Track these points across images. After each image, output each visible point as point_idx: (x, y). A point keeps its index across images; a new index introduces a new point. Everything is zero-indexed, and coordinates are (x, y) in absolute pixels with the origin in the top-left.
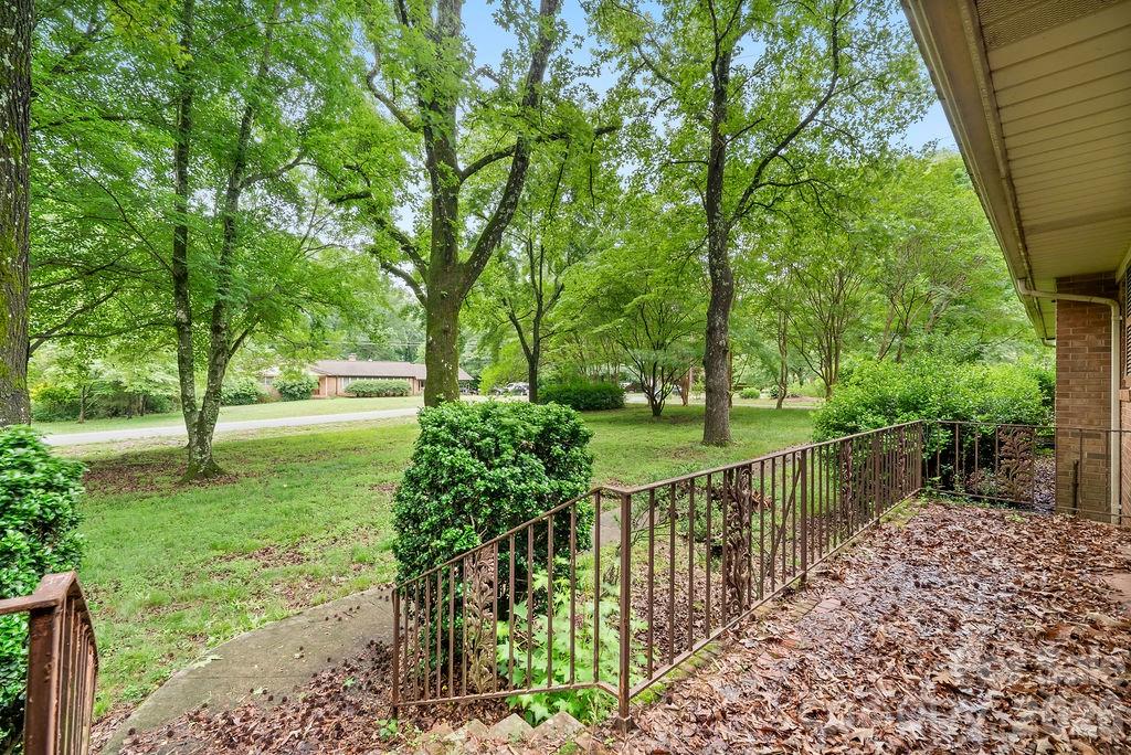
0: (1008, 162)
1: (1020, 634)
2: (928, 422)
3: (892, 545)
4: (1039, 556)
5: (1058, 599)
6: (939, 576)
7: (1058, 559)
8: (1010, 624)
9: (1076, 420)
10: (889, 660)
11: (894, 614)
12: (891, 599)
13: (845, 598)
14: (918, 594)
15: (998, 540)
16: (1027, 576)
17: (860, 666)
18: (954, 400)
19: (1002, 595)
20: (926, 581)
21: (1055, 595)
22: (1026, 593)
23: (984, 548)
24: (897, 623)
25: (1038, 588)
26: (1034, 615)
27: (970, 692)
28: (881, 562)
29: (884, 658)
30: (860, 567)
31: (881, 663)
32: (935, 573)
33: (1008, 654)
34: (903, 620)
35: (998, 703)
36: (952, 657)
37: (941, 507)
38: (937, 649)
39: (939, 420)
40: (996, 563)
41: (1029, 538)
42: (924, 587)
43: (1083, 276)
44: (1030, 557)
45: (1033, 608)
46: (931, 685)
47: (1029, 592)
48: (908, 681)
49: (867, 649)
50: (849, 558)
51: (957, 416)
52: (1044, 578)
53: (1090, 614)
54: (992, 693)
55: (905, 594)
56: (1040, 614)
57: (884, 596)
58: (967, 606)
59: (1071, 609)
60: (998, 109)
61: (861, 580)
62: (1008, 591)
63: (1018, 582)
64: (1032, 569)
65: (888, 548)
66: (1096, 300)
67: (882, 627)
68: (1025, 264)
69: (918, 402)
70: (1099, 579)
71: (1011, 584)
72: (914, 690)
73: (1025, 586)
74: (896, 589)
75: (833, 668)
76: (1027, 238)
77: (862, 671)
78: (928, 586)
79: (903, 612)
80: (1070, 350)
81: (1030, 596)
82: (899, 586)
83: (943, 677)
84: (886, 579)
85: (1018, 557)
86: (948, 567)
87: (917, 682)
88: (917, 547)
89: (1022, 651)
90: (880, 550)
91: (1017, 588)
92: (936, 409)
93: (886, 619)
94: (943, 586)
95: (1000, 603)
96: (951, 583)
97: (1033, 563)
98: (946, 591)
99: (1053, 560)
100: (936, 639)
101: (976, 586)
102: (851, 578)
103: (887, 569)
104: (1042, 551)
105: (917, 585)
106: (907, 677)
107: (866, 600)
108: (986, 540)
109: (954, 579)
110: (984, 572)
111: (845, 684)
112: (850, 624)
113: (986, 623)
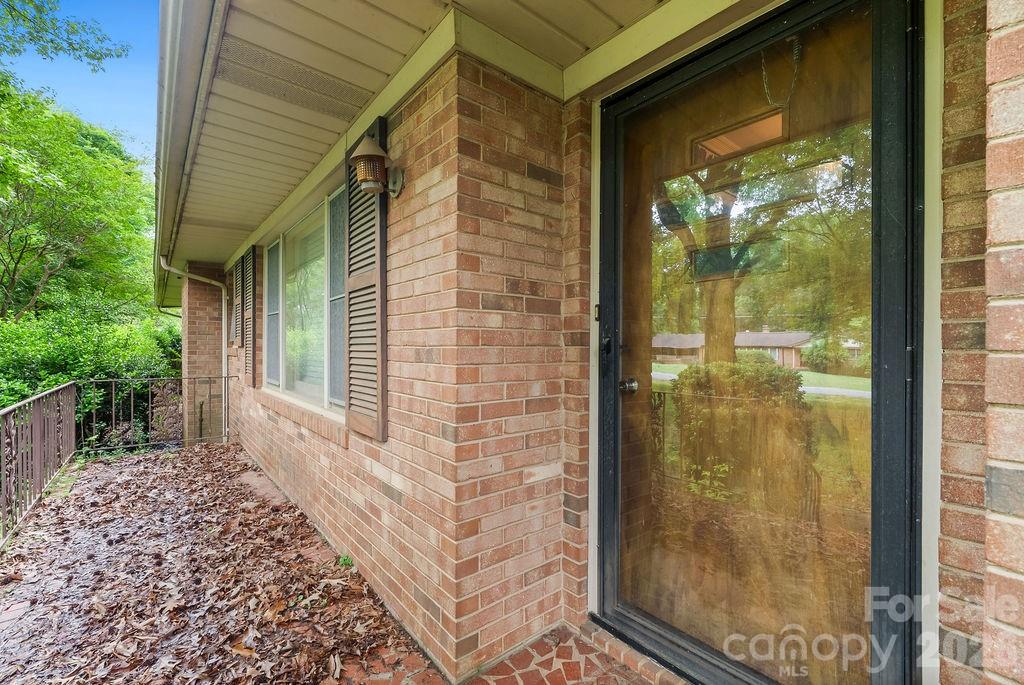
0: (193, 163)
1: (207, 540)
2: (81, 383)
3: (65, 517)
4: (196, 479)
5: (220, 504)
6: (127, 526)
7: (209, 477)
8: (198, 537)
9: (201, 371)
10: (118, 623)
11: (101, 580)
12: (89, 569)
13: (30, 596)
14: (114, 550)
15: (163, 478)
16: (194, 497)
17: (89, 648)
18: (105, 358)
19: (185, 518)
20: (117, 537)
21: (217, 502)
22: (199, 510)
23: (155, 488)
24: (109, 586)
25: (205, 503)
26: (211, 522)
27: (195, 602)
28: (60, 539)
29: (112, 624)
30: (35, 555)
31: (112, 631)
32: (122, 525)
33: (207, 558)
34: (113, 580)
35: (216, 597)
36: (169, 585)
37: (101, 465)
38: (155, 587)
39: (92, 380)
40: (169, 496)
41: (184, 468)
42: (118, 542)
43: (206, 264)
44: (191, 482)
45: (208, 518)
46: (165, 618)
47: (199, 508)
48: (143, 628)
49: (89, 627)
50: (18, 551)
51: (108, 375)
52: (205, 494)
53: (242, 506)
54: (209, 592)
55: (101, 557)
56: (214, 520)
57: (80, 570)
58: (162, 540)
59: (229, 507)
60: (204, 122)
61: (45, 567)
62: (187, 514)
63: (190, 504)
64: (195, 491)
65: (62, 521)
66: (213, 282)
67: (95, 599)
68: (172, 246)
69: (67, 363)
70: (236, 481)
71: (186, 508)
72: (151, 631)
73: (197, 505)
74: (91, 557)
75: (56, 672)
76: (182, 225)
77: (94, 651)
78: (121, 539)
79: (110, 573)
80: (197, 318)
81: (202, 510)
82: (91, 552)
83: (171, 605)
84: (73, 553)
85: (183, 486)
86: (132, 515)
87: (152, 624)
88: (93, 509)
89: (214, 552)
90: (52, 528)
91: (192, 508)
92: (87, 369)
93: (94, 589)
94: (135, 533)
95: (184, 525)
96: (141, 527)
97: (194, 486)
98: (140, 536)
99: (206, 479)
100: (150, 579)
101: (162, 520)
102: (29, 571)
103: (70, 543)
104: (196, 475)
105: (110, 543)
106: (142, 625)
107: (61, 583)
108: (154, 481)
109: (141, 523)
110: (163, 507)
111: (81, 676)
112: (54, 617)
113: (182, 545)
